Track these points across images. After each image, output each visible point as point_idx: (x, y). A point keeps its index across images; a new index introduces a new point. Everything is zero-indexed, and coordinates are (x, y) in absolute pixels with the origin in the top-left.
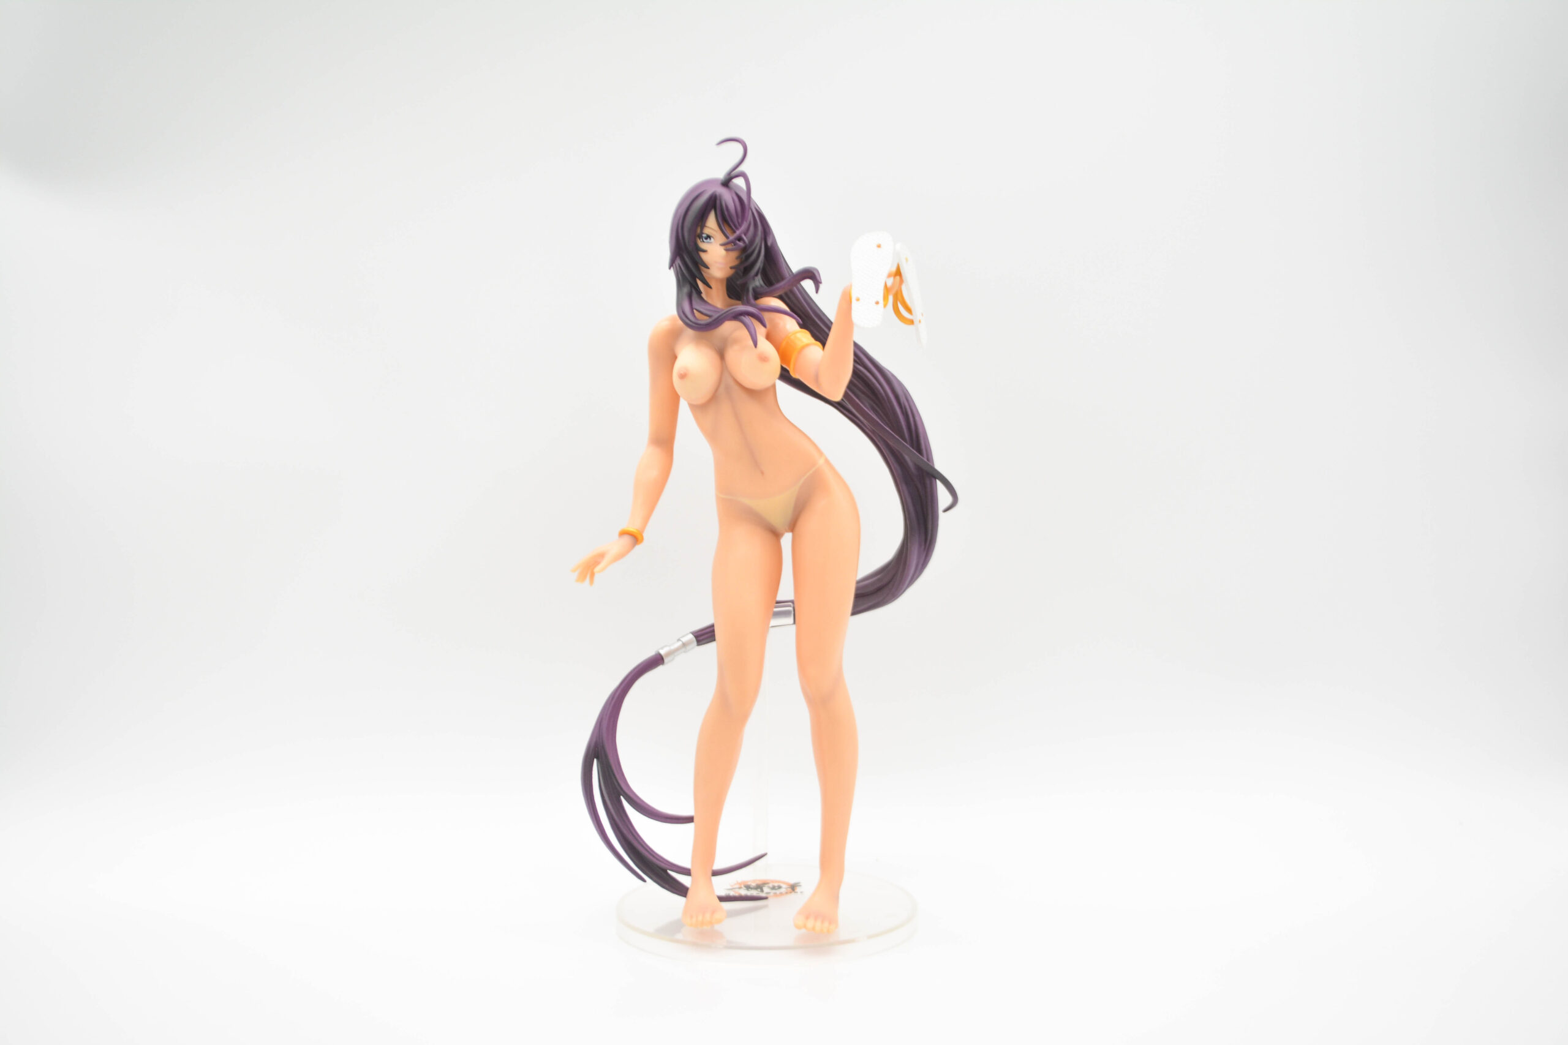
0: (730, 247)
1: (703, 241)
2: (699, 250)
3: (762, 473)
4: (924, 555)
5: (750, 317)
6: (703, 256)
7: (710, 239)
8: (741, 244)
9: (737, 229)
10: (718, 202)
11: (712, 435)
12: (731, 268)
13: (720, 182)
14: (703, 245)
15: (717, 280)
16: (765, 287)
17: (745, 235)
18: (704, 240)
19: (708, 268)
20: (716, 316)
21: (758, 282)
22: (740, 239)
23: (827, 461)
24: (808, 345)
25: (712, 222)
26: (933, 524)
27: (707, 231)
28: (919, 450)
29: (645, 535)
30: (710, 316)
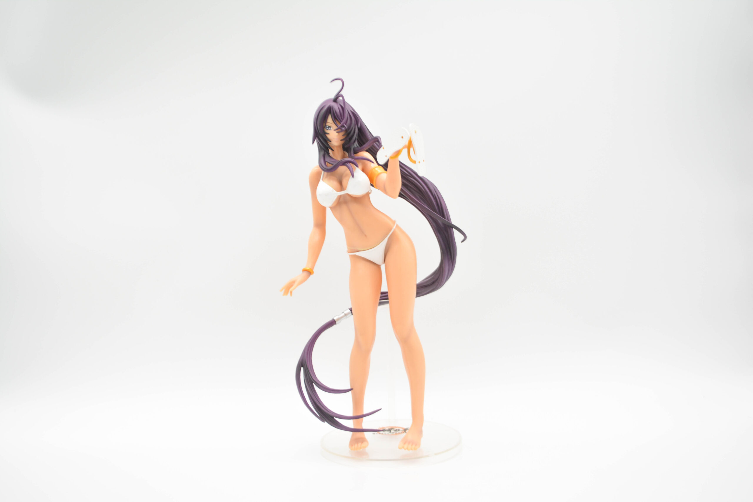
0: (339, 130)
1: (327, 129)
2: (325, 134)
3: (366, 236)
4: (452, 264)
5: (350, 163)
6: (328, 136)
7: (330, 128)
8: (343, 129)
9: (341, 122)
10: (332, 110)
11: (341, 220)
12: (341, 140)
13: (332, 100)
14: (327, 131)
15: (337, 147)
16: (359, 147)
17: (346, 124)
18: (328, 129)
19: (331, 142)
20: (335, 164)
21: (356, 145)
22: (343, 126)
23: (397, 226)
24: (381, 173)
25: (330, 120)
26: (453, 250)
27: (328, 124)
28: (444, 216)
29: (314, 270)
30: (332, 164)
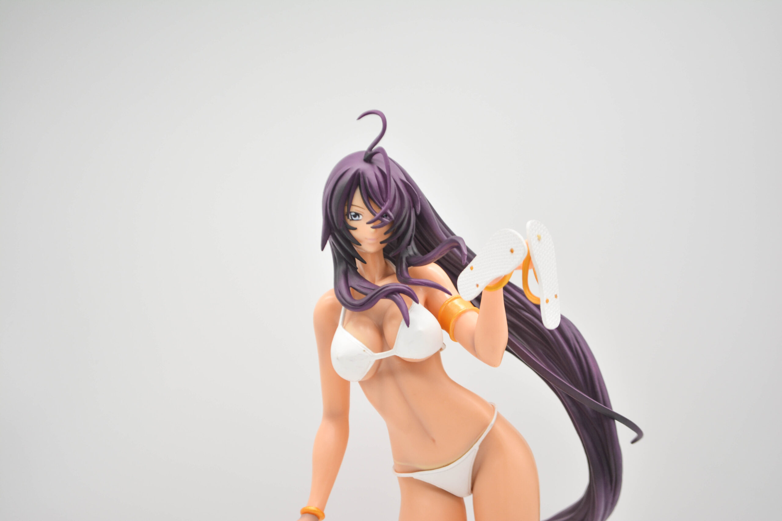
0: (378, 222)
1: (352, 220)
2: (349, 228)
3: (434, 441)
4: (612, 494)
5: (401, 294)
6: (353, 232)
7: (359, 217)
8: (386, 220)
9: (383, 205)
10: (361, 180)
11: (381, 407)
12: (381, 243)
13: (363, 157)
14: (353, 224)
15: (373, 254)
16: (420, 255)
17: (391, 211)
18: (354, 218)
19: (361, 245)
20: (371, 293)
21: (412, 250)
22: (385, 215)
23: (499, 417)
24: (464, 312)
25: (358, 200)
26: (615, 464)
27: (354, 209)
28: (596, 397)
29: (325, 512)
30: (366, 294)
